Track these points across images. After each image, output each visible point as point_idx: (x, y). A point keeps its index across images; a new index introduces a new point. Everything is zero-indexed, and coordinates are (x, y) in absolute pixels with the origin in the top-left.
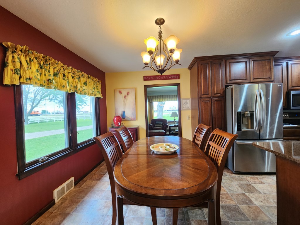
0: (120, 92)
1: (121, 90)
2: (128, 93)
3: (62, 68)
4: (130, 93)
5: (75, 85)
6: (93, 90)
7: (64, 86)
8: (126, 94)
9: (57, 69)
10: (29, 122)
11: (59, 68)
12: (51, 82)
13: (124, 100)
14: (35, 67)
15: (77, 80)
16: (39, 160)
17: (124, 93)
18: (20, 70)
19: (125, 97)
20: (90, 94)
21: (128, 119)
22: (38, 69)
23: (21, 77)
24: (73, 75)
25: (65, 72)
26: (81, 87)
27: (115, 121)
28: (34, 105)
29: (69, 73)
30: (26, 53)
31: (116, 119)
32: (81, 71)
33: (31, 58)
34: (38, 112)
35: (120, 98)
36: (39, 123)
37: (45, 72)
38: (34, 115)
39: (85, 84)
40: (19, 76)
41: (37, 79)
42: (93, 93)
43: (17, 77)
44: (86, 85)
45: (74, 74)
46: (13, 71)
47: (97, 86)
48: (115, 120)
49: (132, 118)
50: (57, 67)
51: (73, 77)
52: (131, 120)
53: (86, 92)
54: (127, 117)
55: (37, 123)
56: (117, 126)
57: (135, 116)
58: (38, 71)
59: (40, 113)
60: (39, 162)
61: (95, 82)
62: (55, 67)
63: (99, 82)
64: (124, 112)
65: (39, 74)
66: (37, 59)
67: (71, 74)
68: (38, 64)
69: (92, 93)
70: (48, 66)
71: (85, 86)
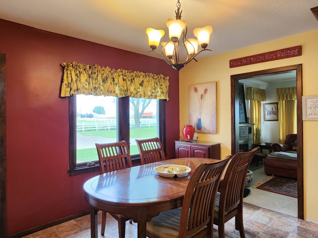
0: (196, 90)
1: (197, 86)
2: (206, 91)
3: (110, 73)
4: (209, 90)
5: (126, 89)
6: (154, 91)
7: (111, 91)
8: (203, 92)
9: (105, 75)
10: (140, 126)
11: (107, 73)
12: (96, 90)
13: (200, 101)
14: (84, 77)
15: (129, 83)
16: (87, 163)
17: (201, 91)
18: (71, 84)
19: (202, 96)
20: (147, 97)
21: (205, 131)
22: (87, 79)
23: (72, 90)
24: (125, 78)
25: (115, 76)
26: (135, 89)
27: (185, 133)
28: (145, 106)
29: (119, 76)
30: (75, 68)
31: (186, 130)
32: (133, 71)
33: (80, 71)
34: (152, 114)
35: (195, 97)
36: (149, 127)
37: (92, 80)
38: (148, 117)
39: (141, 84)
40: (70, 88)
41: (85, 89)
42: (153, 94)
43: (69, 89)
44: (142, 86)
45: (125, 76)
46: (67, 86)
47: (161, 84)
48: (184, 131)
49: (211, 129)
50: (105, 73)
51: (124, 80)
52: (210, 133)
53: (141, 95)
54: (204, 128)
55: (148, 127)
56: (186, 140)
57: (215, 128)
58: (86, 80)
59: (153, 115)
60: (87, 165)
61: (157, 80)
62: (103, 73)
63: (164, 78)
64: (200, 120)
65: (87, 84)
66: (85, 71)
67: (121, 76)
68: (87, 74)
69: (151, 95)
70: (96, 75)
71: (140, 87)
